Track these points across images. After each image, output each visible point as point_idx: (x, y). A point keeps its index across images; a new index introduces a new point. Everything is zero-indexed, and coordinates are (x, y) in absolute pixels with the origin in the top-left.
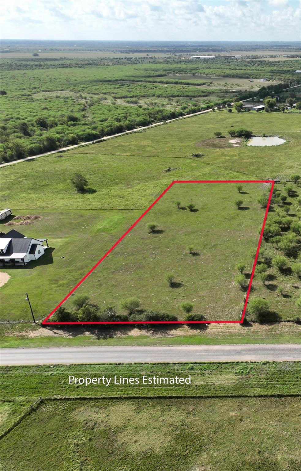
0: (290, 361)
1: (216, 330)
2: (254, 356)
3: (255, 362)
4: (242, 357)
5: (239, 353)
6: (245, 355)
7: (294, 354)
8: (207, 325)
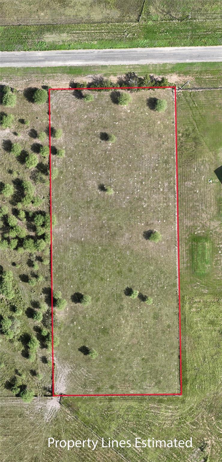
0: (16, 52)
1: (63, 83)
2: (37, 55)
3: (36, 50)
4: (43, 55)
5: (46, 59)
6: (42, 57)
7: (14, 58)
8: (71, 87)
